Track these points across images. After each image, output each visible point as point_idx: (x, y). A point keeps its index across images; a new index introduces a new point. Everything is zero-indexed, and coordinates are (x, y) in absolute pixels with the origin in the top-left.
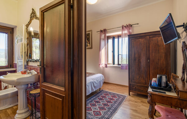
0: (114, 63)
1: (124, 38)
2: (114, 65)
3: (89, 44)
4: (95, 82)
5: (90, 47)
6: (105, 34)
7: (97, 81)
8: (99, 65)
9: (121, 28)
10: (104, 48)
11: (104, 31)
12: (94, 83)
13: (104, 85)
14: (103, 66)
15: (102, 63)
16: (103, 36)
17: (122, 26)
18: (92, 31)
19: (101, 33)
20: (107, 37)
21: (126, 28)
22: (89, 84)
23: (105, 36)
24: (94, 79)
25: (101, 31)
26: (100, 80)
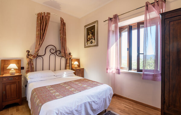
0: (130, 68)
1: (149, 28)
2: (130, 71)
3: (95, 40)
4: (94, 102)
5: (95, 44)
6: (116, 23)
7: (99, 99)
8: (107, 69)
9: (144, 8)
10: (115, 45)
11: (115, 19)
12: (93, 104)
13: (114, 100)
14: (113, 71)
15: (111, 66)
16: (113, 26)
17: (145, 4)
18: (97, 21)
19: (110, 22)
20: (119, 29)
21: (154, 6)
22: (81, 107)
23: (116, 27)
24: (92, 96)
25: (110, 19)
26: (105, 97)
